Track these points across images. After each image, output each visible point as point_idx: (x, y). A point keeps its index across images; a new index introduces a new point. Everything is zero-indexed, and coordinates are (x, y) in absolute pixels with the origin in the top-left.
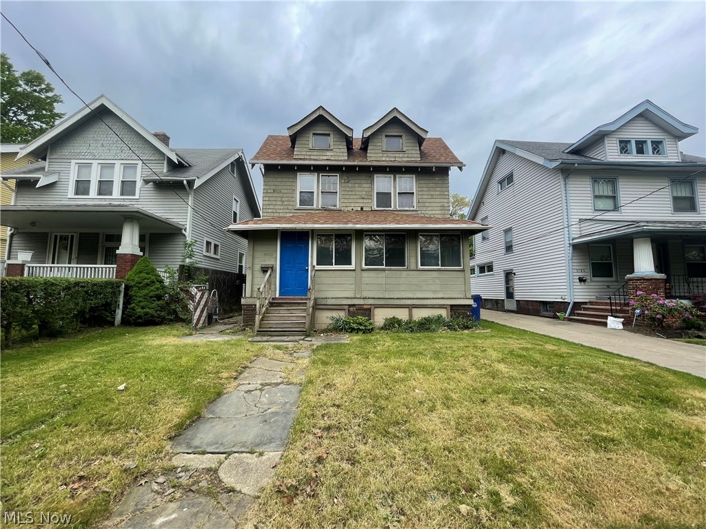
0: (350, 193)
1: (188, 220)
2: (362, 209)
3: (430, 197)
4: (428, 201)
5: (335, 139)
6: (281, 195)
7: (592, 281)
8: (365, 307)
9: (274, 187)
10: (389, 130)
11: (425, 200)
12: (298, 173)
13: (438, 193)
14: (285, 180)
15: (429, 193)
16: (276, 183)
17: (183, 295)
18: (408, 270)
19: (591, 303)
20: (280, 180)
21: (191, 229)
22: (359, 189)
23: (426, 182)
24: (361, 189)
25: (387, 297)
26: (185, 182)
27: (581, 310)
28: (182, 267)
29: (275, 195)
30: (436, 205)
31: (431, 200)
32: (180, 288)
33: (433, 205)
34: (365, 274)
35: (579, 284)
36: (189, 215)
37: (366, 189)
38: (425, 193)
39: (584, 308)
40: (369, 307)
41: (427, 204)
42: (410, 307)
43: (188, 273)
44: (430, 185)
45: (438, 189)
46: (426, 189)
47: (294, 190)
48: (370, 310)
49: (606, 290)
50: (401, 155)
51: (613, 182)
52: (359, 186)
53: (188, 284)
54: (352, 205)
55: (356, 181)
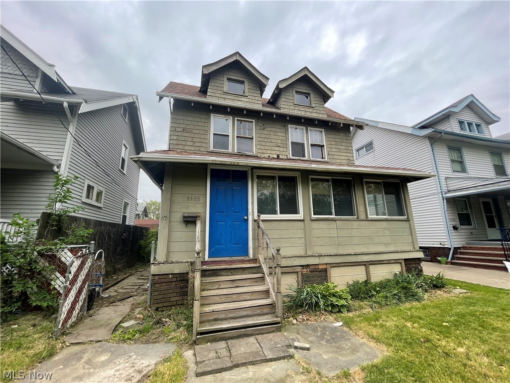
0: (266, 140)
1: (65, 155)
2: (278, 156)
3: (338, 150)
4: (336, 153)
5: (250, 87)
6: (192, 135)
7: (462, 229)
8: (320, 267)
9: (184, 126)
10: (298, 87)
11: (333, 153)
12: (212, 115)
13: (343, 148)
14: (196, 119)
15: (336, 147)
16: (186, 122)
17: (42, 263)
18: (358, 219)
19: (464, 248)
20: (191, 119)
21: (68, 166)
22: (274, 137)
23: (334, 136)
24: (277, 137)
25: (341, 252)
26: (65, 105)
27: (458, 254)
28: (47, 217)
29: (185, 134)
30: (343, 158)
31: (339, 154)
32: (39, 252)
33: (340, 157)
34: (315, 225)
35: (453, 231)
36: (67, 147)
37: (281, 138)
38: (333, 146)
39: (460, 252)
40: (324, 267)
41: (335, 157)
42: (366, 264)
43: (56, 226)
44: (337, 140)
45: (343, 144)
46: (333, 143)
47: (207, 132)
48: (325, 270)
49: (471, 236)
50: (310, 110)
51: (459, 150)
52: (274, 133)
53: (56, 244)
54: (269, 152)
55: (271, 129)
